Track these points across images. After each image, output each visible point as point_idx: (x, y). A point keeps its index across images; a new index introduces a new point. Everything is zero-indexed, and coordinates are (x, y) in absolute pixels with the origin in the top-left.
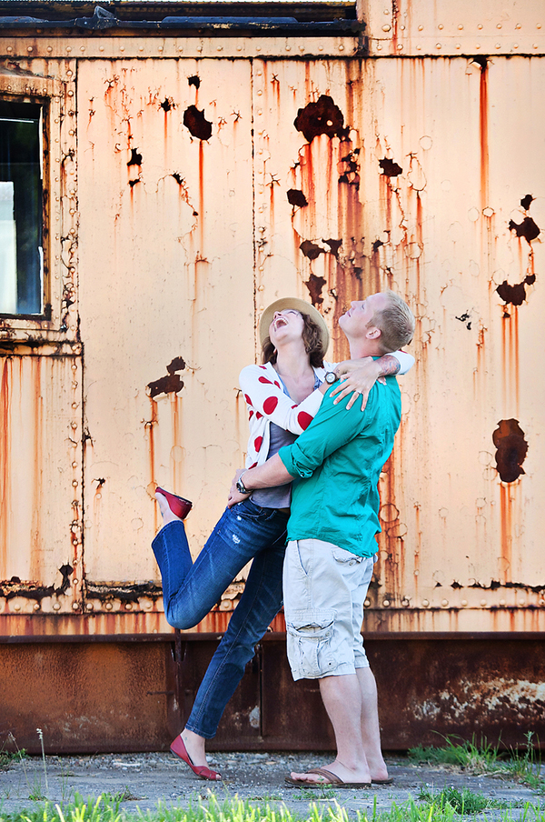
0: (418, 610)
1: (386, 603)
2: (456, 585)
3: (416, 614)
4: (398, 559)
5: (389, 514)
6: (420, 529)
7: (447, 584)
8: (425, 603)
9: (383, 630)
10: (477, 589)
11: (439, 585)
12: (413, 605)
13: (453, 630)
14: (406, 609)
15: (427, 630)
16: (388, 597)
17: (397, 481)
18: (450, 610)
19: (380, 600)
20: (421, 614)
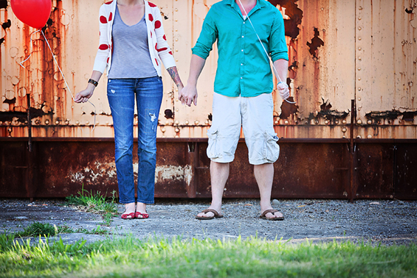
0: (73, 126)
1: (57, 122)
2: (93, 114)
3: (72, 128)
4: (63, 100)
5: (59, 76)
6: (75, 85)
7: (89, 113)
8: (77, 122)
9: (56, 136)
10: (104, 116)
11: (84, 113)
12: (71, 123)
13: (92, 137)
14: (67, 125)
15: (78, 136)
16: (58, 119)
17: (63, 60)
18: (90, 126)
19: (54, 121)
20: (75, 128)
